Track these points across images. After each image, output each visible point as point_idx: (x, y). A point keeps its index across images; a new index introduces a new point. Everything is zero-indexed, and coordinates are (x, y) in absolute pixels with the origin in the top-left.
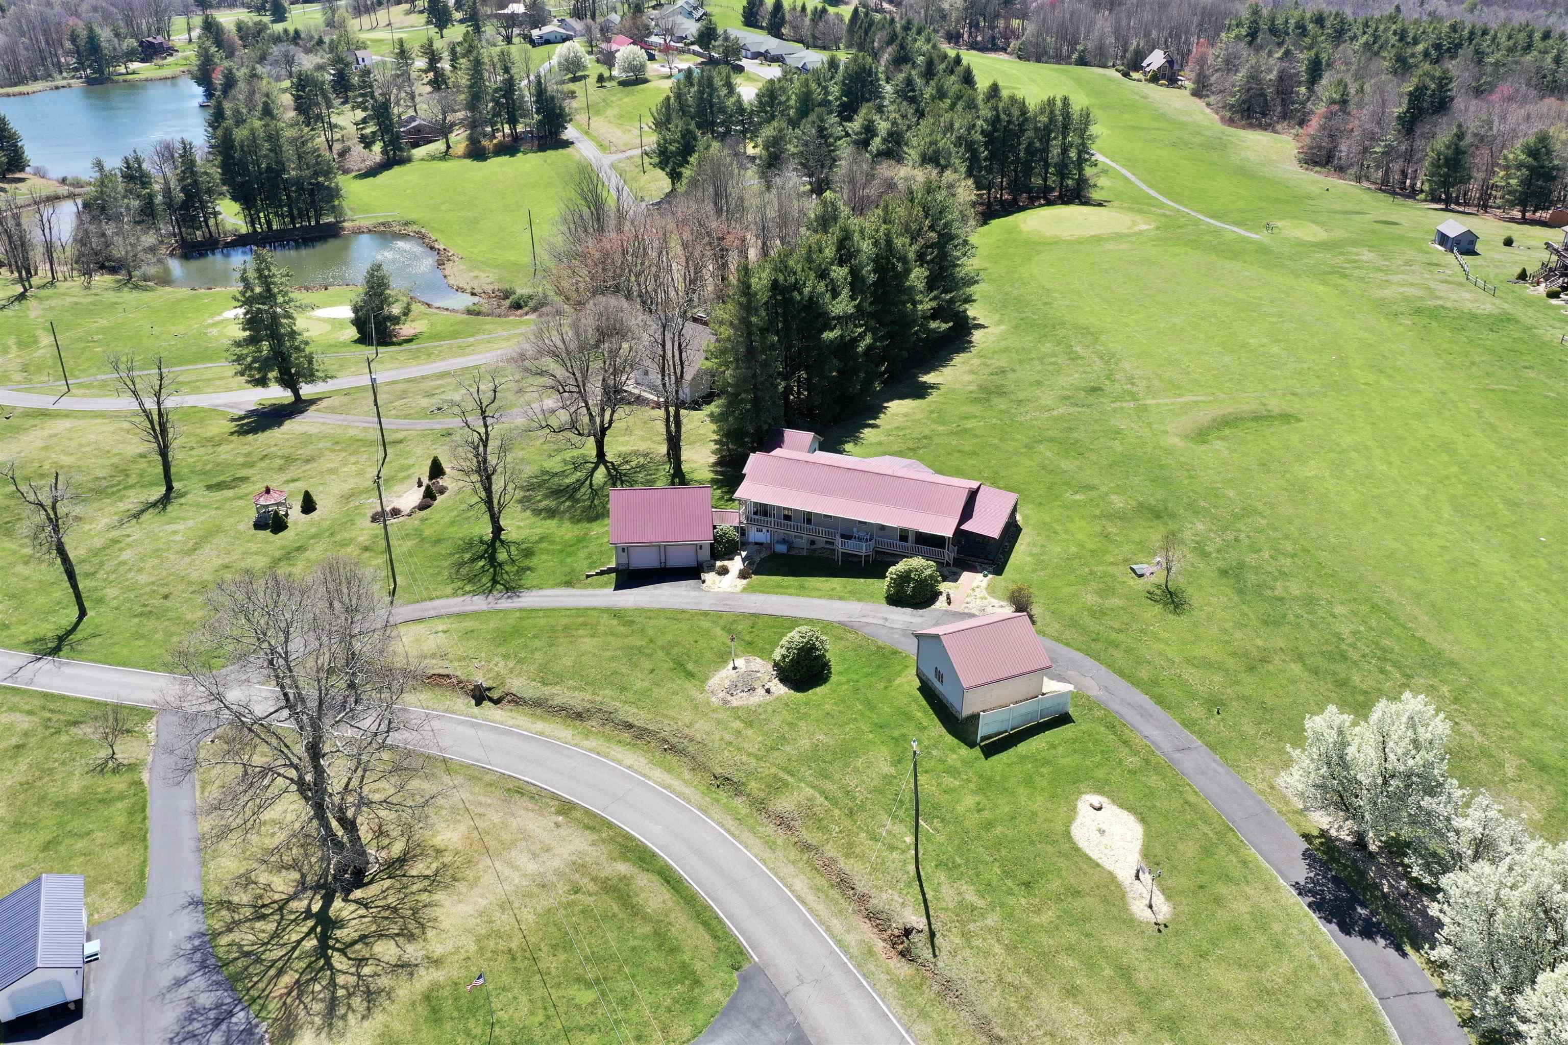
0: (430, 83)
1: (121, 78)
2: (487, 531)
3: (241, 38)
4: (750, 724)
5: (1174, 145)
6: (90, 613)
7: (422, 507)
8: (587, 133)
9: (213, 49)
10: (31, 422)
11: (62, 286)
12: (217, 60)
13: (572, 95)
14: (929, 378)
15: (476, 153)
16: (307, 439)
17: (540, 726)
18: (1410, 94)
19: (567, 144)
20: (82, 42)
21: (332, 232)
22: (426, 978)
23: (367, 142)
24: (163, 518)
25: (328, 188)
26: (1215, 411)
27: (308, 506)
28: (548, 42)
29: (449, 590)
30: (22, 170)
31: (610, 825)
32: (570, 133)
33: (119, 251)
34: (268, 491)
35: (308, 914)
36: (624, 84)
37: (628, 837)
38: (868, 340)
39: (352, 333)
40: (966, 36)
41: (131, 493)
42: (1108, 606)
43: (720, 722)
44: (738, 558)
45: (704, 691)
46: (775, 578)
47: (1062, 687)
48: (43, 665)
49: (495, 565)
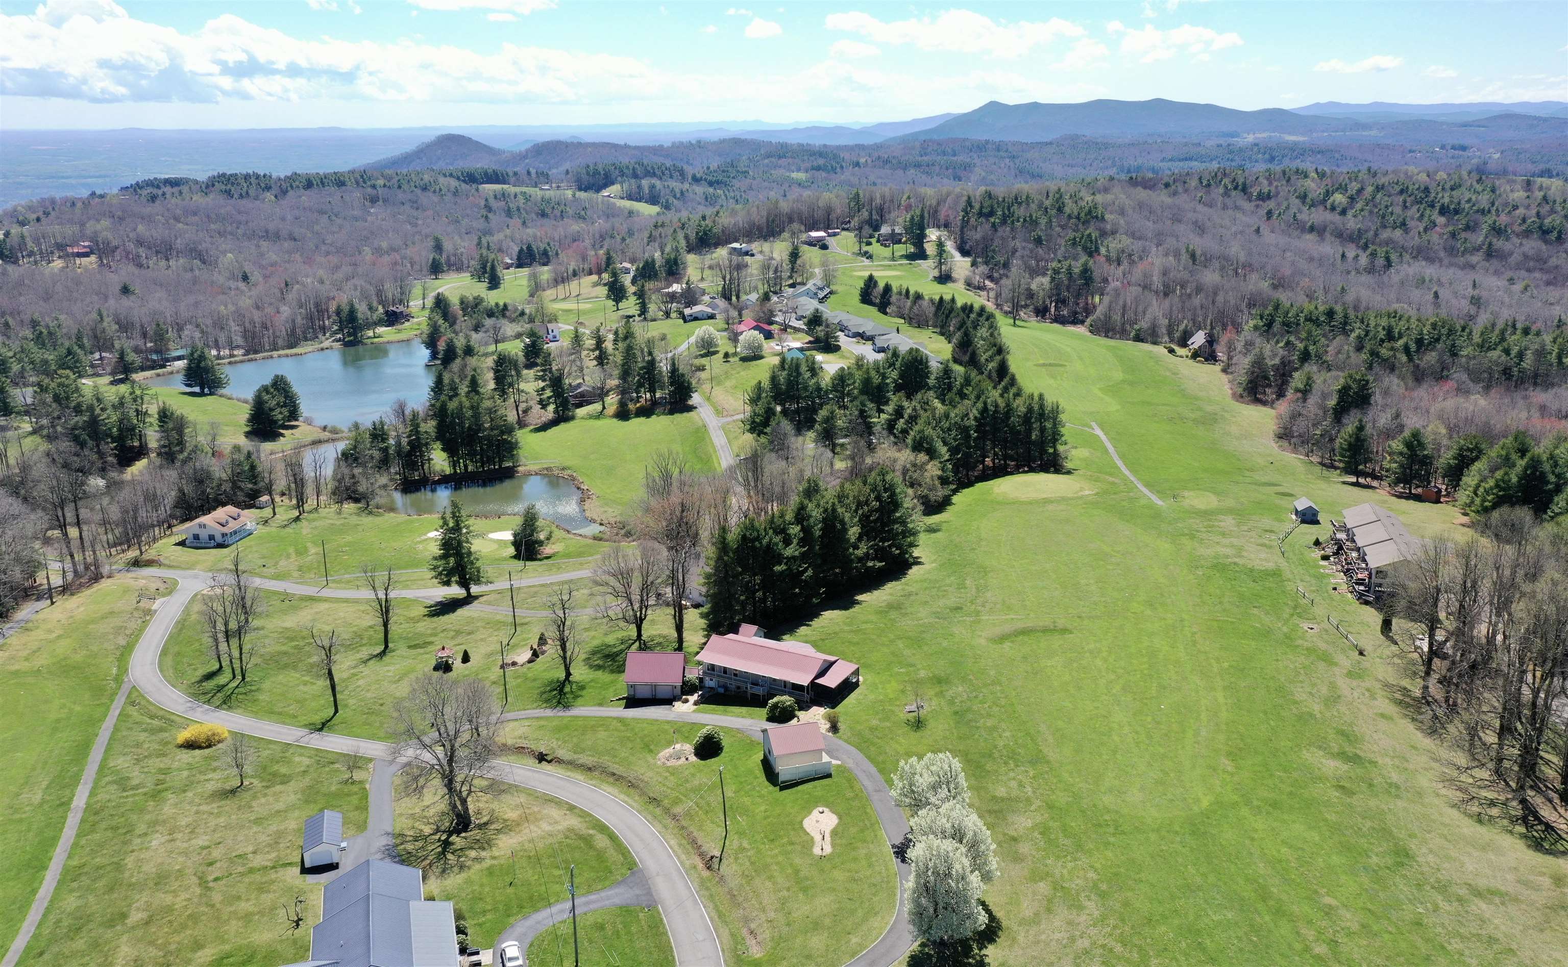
0: (596, 358)
1: (369, 341)
2: (562, 676)
3: (463, 309)
4: (672, 774)
5: (1171, 420)
6: (340, 712)
7: (530, 661)
8: (708, 399)
9: (441, 322)
10: (305, 604)
11: (323, 512)
12: (442, 330)
13: (702, 368)
14: (859, 598)
15: (623, 414)
16: (471, 620)
17: (569, 773)
18: (1340, 391)
19: (691, 408)
20: (344, 315)
21: (508, 474)
22: (488, 863)
23: (543, 405)
24: (383, 663)
25: (510, 442)
26: (1020, 625)
27: (466, 658)
28: (696, 319)
29: (535, 705)
30: (297, 420)
31: (591, 815)
32: (696, 399)
33: (362, 488)
34: (443, 648)
35: (439, 840)
36: (744, 359)
37: (598, 820)
38: (810, 572)
39: (512, 551)
40: (1053, 310)
41: (364, 648)
42: (880, 726)
43: (659, 773)
44: (695, 695)
45: (654, 759)
46: (712, 706)
47: (835, 762)
48: (316, 736)
49: (561, 694)
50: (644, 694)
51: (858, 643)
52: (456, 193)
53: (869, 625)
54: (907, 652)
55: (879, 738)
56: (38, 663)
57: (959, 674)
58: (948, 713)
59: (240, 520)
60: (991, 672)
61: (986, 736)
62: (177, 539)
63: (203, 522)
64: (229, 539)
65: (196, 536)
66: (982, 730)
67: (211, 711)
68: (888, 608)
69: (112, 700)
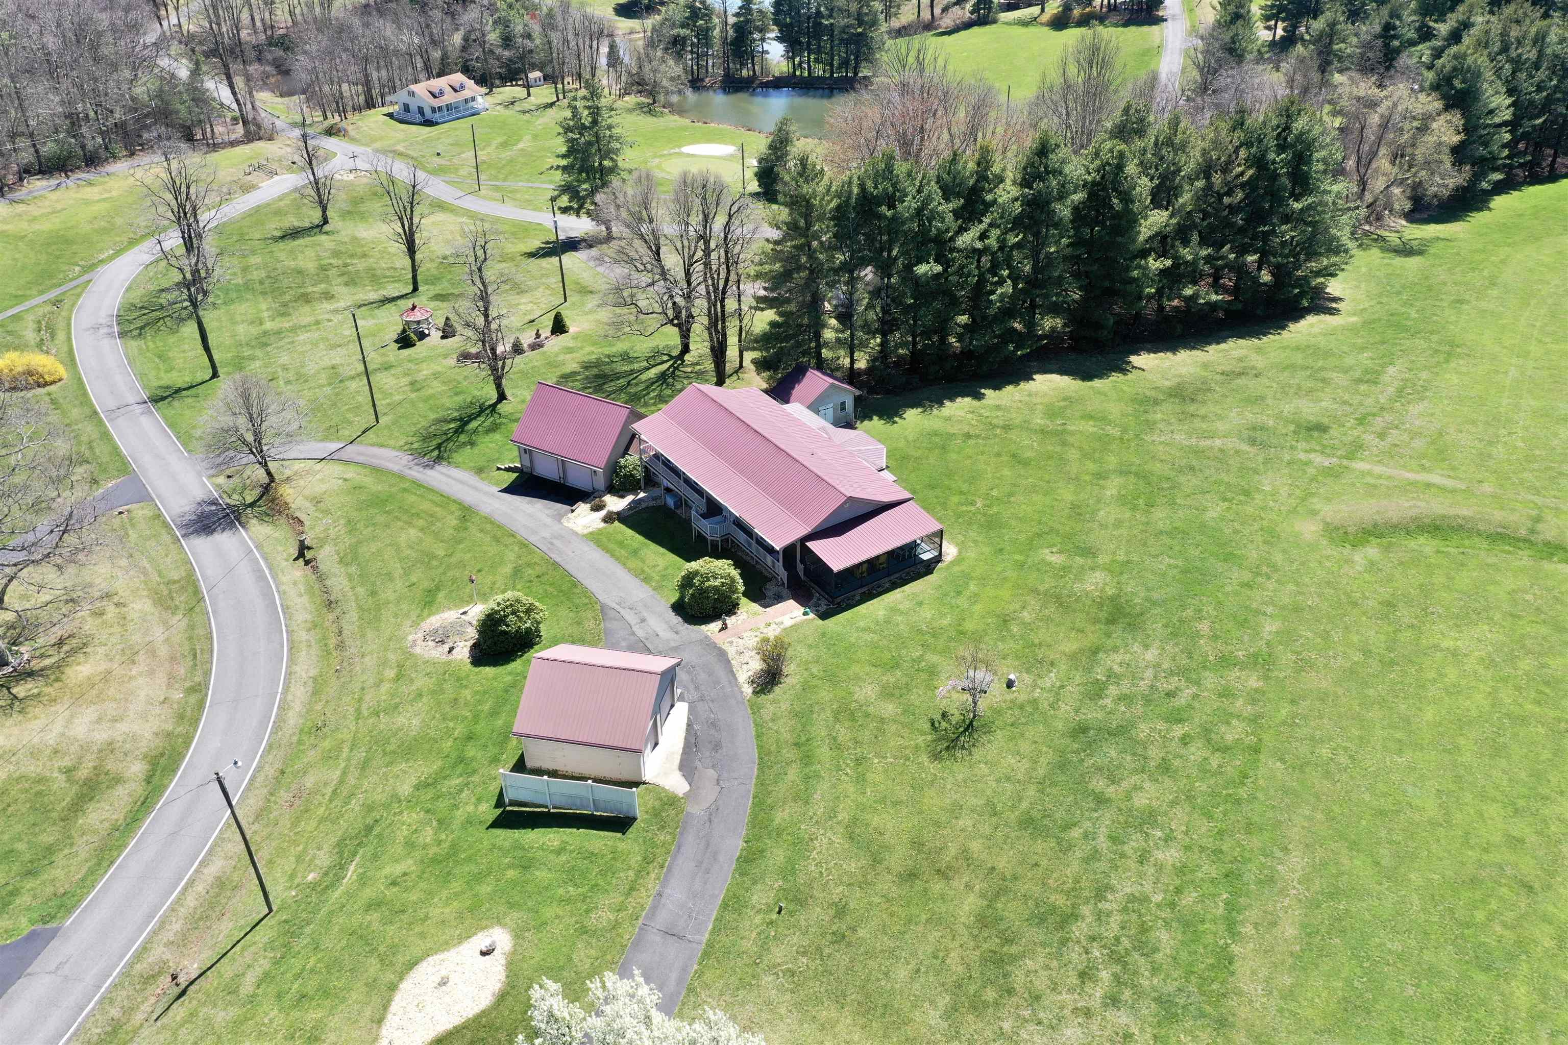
2: (494, 397)
6: (220, 377)
15: (1061, 21)
19: (1155, 21)
21: (862, 84)
25: (868, 38)
26: (1439, 507)
27: (448, 331)
29: (405, 441)
32: (1171, 8)
34: (414, 307)
37: (187, 742)
39: (750, 185)
42: (871, 709)
43: (385, 663)
44: (630, 498)
45: (415, 624)
46: (629, 532)
47: (677, 784)
48: (138, 409)
49: (459, 431)
50: (547, 469)
51: (1026, 463)
53: (1089, 427)
54: (1109, 513)
55: (836, 746)
56: (37, 227)
57: (1183, 607)
58: (1060, 725)
59: (467, 94)
60: (1270, 627)
61: (1102, 843)
62: (391, 109)
63: (413, 87)
64: (437, 115)
65: (406, 108)
66: (1107, 819)
67: (111, 335)
68: (1171, 396)
69: (42, 293)
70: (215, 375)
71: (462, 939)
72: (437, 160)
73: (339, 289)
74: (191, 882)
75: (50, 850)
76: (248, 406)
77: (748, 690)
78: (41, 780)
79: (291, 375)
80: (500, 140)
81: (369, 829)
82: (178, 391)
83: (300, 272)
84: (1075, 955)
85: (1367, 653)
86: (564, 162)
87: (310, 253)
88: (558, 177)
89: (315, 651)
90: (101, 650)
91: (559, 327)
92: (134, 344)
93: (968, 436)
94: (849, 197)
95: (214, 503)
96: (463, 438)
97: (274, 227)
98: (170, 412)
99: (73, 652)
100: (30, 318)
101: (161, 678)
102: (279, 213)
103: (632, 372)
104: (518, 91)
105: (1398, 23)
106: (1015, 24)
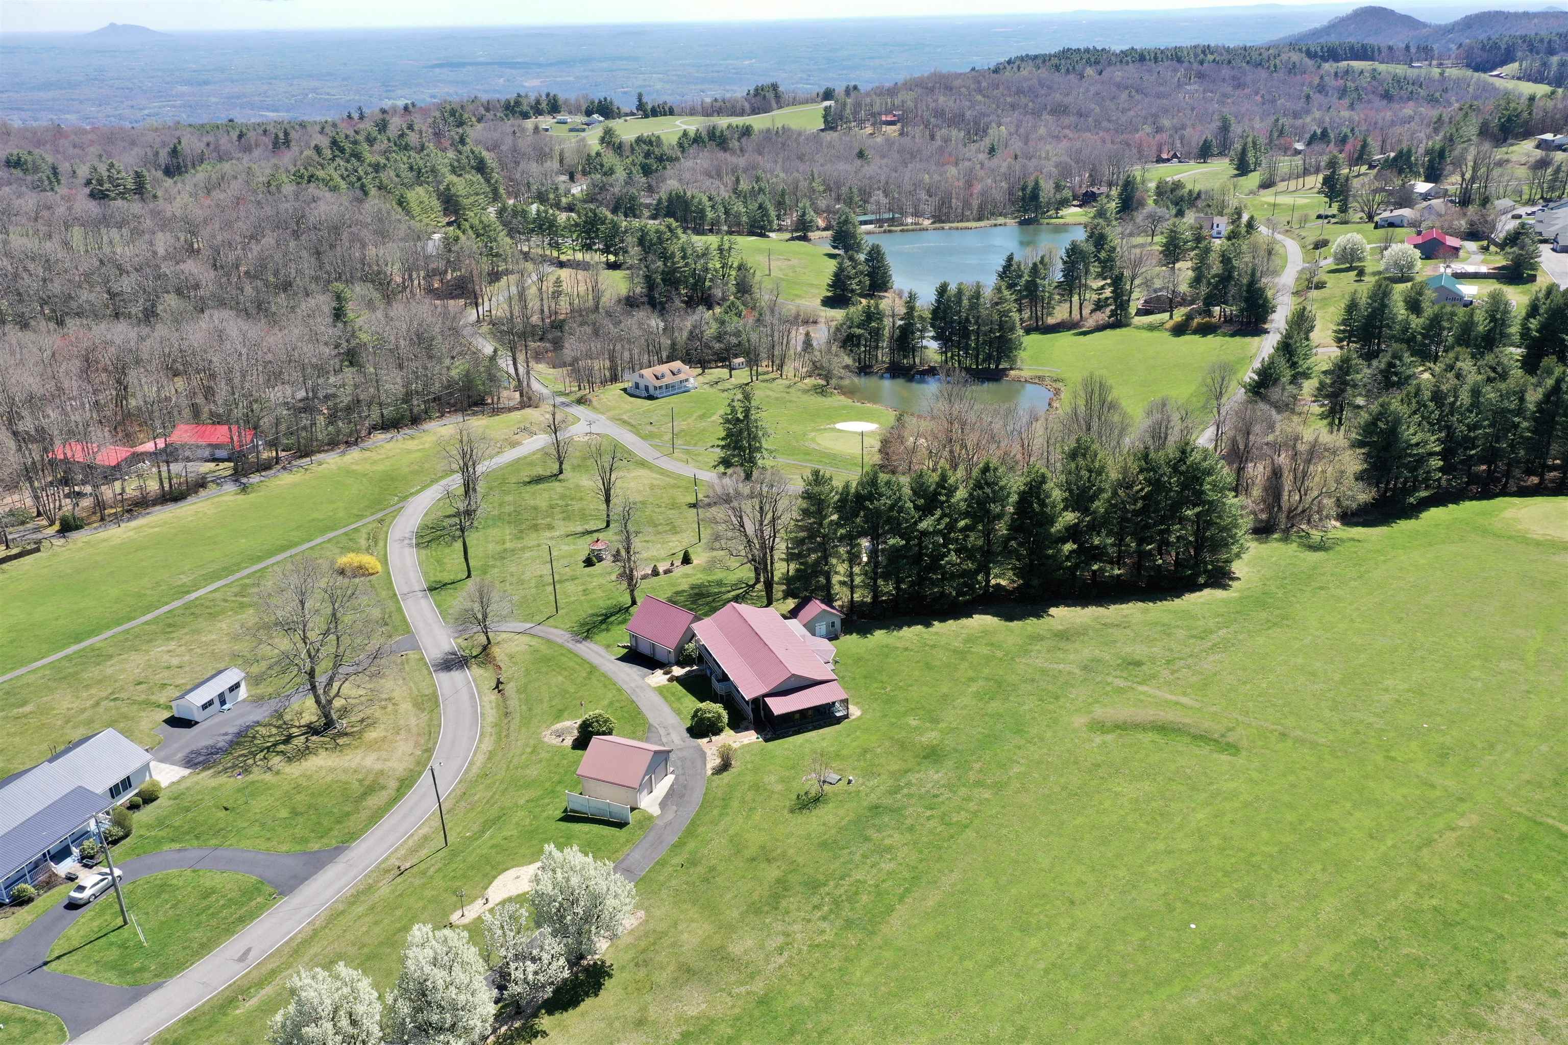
1: (1050, 221)
4: (532, 752)
6: (472, 578)
17: (493, 712)
19: (1261, 333)
20: (1026, 192)
22: (265, 777)
23: (1101, 305)
29: (568, 626)
30: (883, 291)
31: (425, 765)
34: (598, 540)
35: (290, 735)
37: (420, 774)
42: (769, 787)
43: (527, 745)
44: (688, 669)
45: (548, 727)
46: (680, 688)
47: (655, 811)
48: (420, 594)
49: (603, 622)
50: (645, 649)
51: (932, 669)
52: (1292, 69)
53: (986, 650)
54: (963, 701)
55: (743, 801)
56: (375, 468)
57: (972, 755)
58: (865, 804)
59: (682, 377)
60: (1017, 769)
61: (857, 857)
62: (626, 385)
63: (644, 372)
64: (658, 392)
65: (637, 386)
66: (866, 847)
67: (410, 545)
68: (1056, 635)
69: (373, 514)
70: (469, 576)
71: (530, 863)
72: (649, 428)
73: (558, 523)
74: (412, 835)
75: (348, 814)
76: (481, 598)
77: (709, 772)
78: (346, 783)
79: (514, 580)
80: (700, 413)
81: (500, 817)
82: (445, 585)
83: (535, 508)
84: (816, 900)
85: (1064, 788)
86: (723, 443)
87: (546, 495)
88: (719, 453)
89: (494, 737)
90: (382, 726)
91: (686, 560)
92: (424, 552)
93: (906, 649)
94: (848, 495)
95: (454, 654)
96: (604, 626)
97: (525, 475)
98: (438, 598)
99: (368, 725)
100: (364, 531)
101: (411, 744)
102: (531, 464)
103: (720, 592)
104: (723, 372)
105: (1398, 362)
106: (1144, 328)
